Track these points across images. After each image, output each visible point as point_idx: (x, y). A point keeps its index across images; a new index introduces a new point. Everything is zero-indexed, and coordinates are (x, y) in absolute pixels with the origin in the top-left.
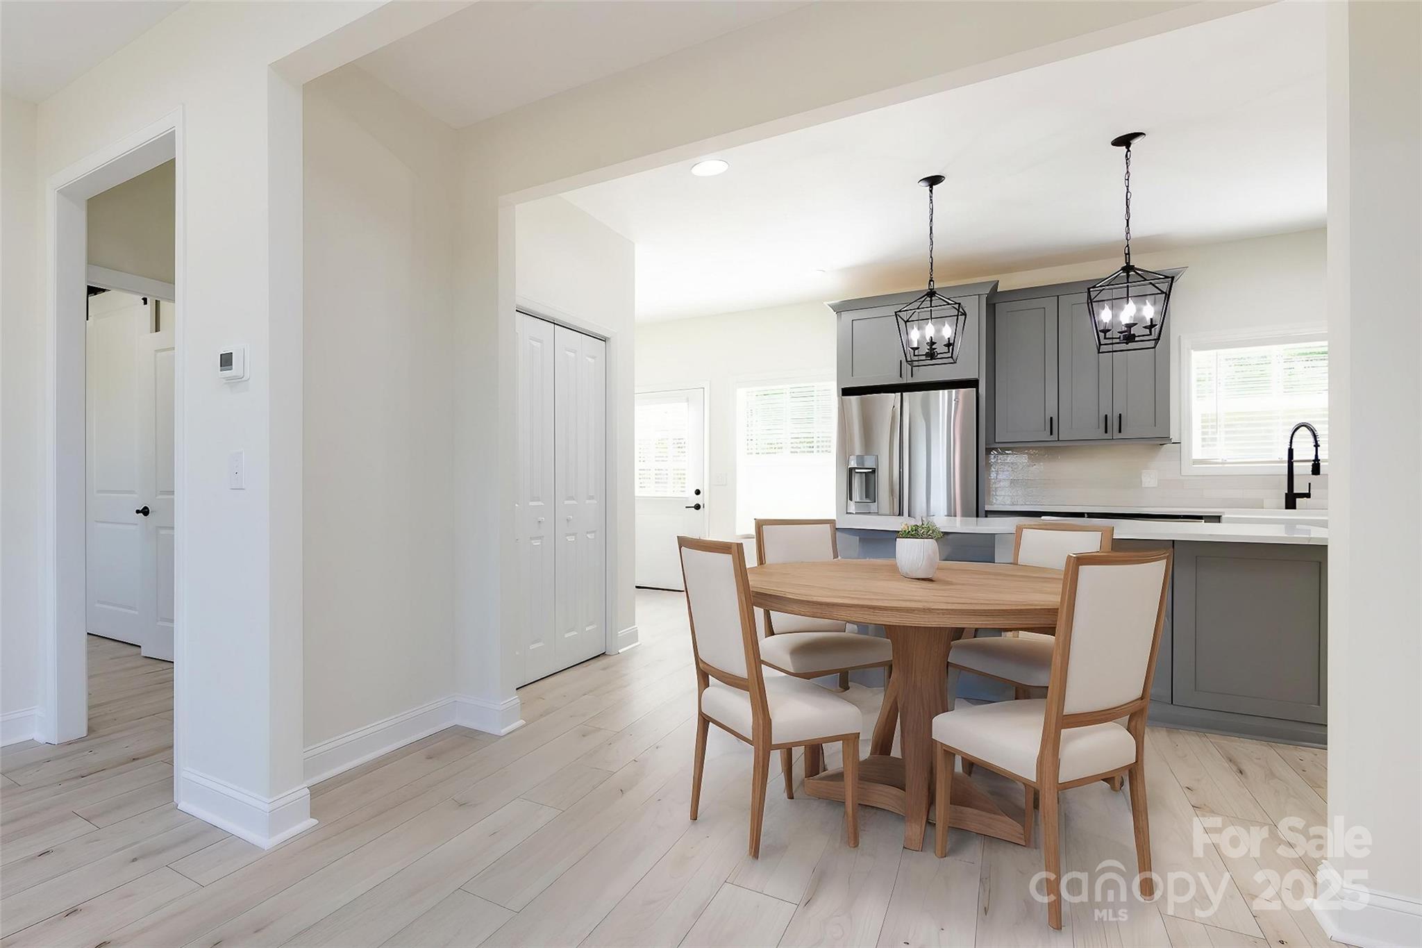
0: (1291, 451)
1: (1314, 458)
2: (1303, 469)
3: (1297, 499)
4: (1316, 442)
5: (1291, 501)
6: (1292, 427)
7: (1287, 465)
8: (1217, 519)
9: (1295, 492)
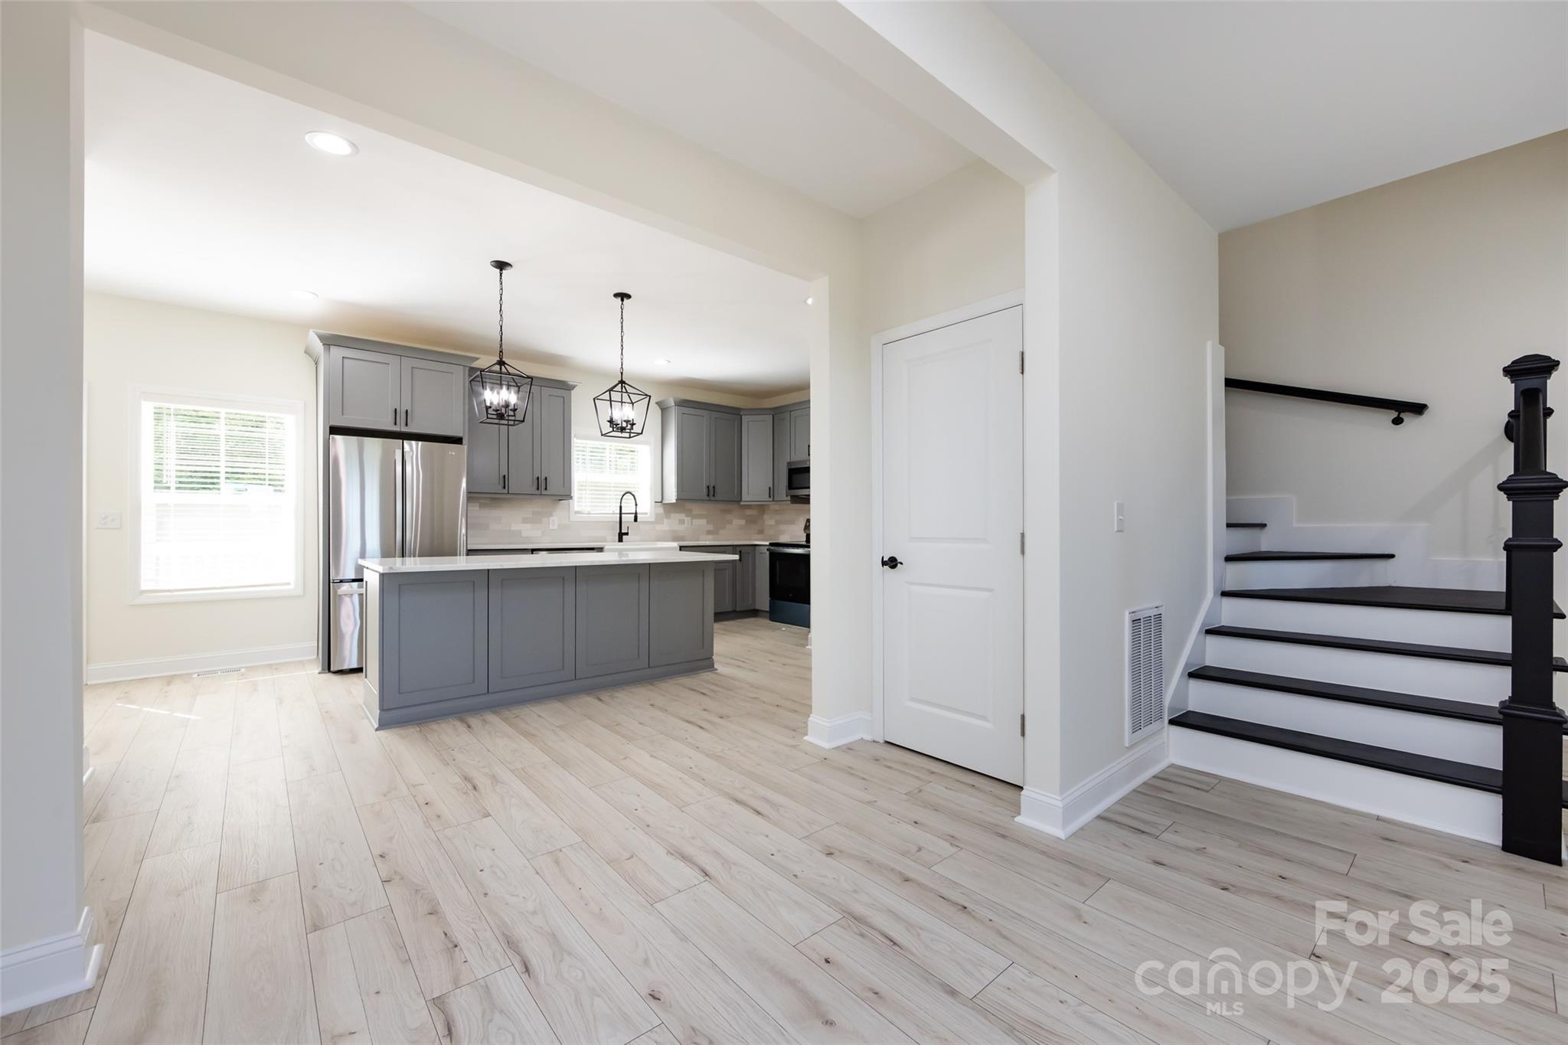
0: (621, 507)
1: (634, 512)
2: (628, 519)
3: (622, 536)
4: (636, 502)
5: (620, 537)
6: (623, 493)
7: (618, 515)
8: (600, 550)
9: (623, 532)
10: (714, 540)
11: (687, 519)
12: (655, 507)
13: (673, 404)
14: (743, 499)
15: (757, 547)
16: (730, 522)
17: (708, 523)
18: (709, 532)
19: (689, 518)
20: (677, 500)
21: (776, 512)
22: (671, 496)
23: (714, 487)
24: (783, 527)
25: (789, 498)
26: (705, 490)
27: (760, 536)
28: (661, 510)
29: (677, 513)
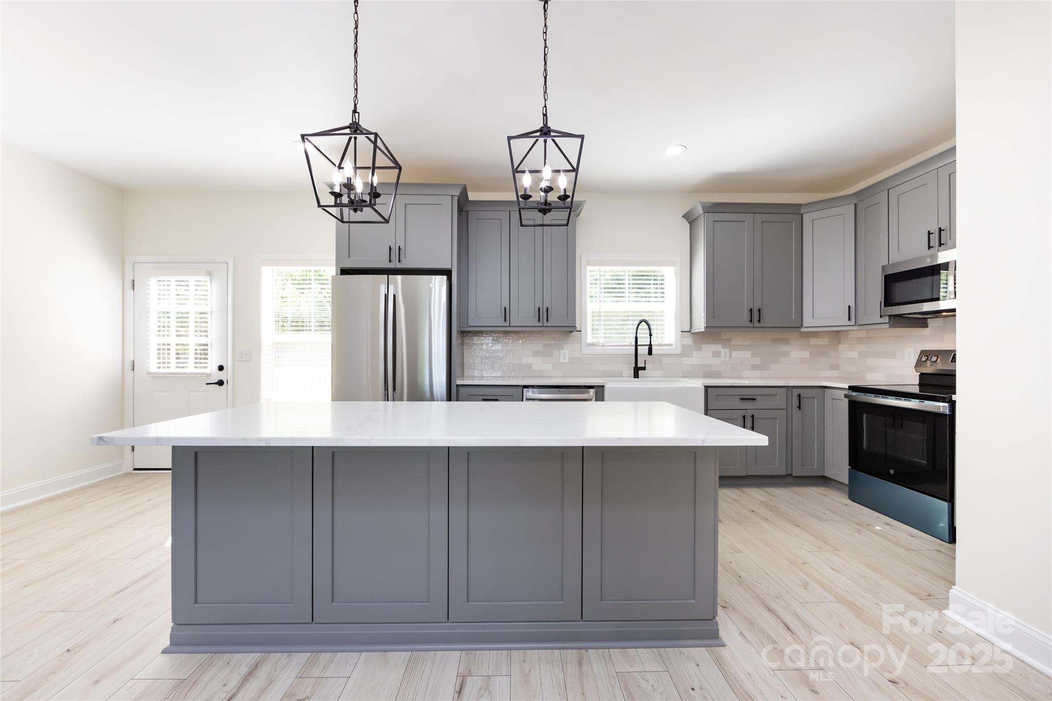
0: (636, 338)
1: (649, 343)
2: (643, 350)
3: (640, 371)
4: (650, 333)
5: (637, 371)
6: (637, 323)
7: (634, 347)
9: (638, 366)
10: (762, 378)
11: (724, 351)
12: (682, 337)
13: (702, 212)
14: (804, 325)
15: (826, 390)
16: (787, 354)
17: (753, 356)
18: (755, 367)
19: (728, 350)
20: (705, 328)
21: (860, 339)
22: (700, 324)
23: (759, 310)
24: (870, 362)
25: (886, 319)
26: (746, 316)
27: (835, 373)
28: (689, 340)
29: (709, 343)
